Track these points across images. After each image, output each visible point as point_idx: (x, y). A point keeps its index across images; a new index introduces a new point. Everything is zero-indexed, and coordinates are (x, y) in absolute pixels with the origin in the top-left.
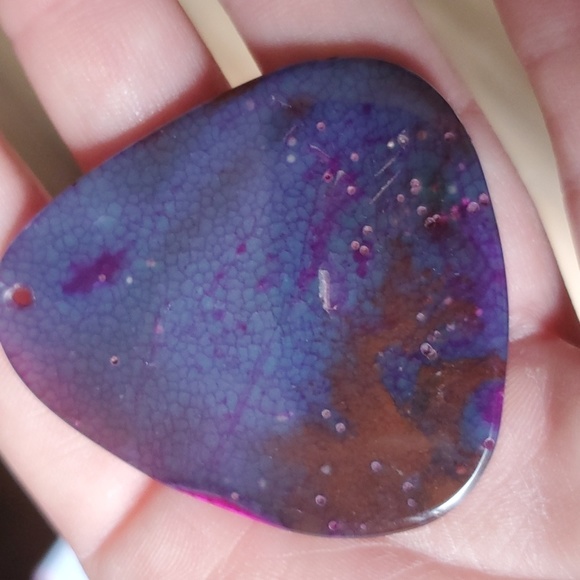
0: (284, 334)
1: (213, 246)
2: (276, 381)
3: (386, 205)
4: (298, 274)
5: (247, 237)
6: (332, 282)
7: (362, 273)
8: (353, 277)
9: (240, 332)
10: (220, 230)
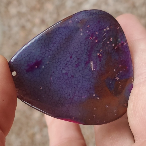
0: (83, 77)
1: (64, 57)
2: (82, 89)
3: (105, 44)
4: (85, 63)
5: (72, 54)
6: (93, 63)
7: (100, 61)
8: (98, 62)
9: (72, 78)
10: (66, 53)
